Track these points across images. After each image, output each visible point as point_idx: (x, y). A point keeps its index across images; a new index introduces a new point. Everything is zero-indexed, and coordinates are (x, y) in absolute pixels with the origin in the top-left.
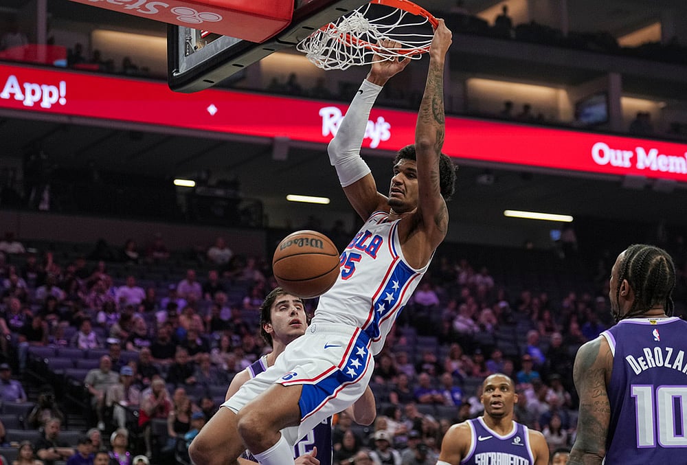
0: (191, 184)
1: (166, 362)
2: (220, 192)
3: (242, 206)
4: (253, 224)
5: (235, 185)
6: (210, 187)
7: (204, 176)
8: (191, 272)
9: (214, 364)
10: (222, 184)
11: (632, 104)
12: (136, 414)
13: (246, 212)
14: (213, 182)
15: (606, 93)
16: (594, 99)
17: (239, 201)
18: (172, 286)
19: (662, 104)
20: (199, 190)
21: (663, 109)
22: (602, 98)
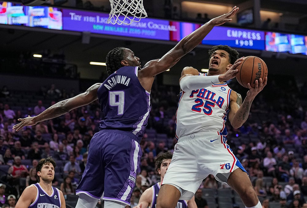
0: (40, 56)
1: (27, 148)
2: (55, 61)
3: (66, 68)
4: (72, 77)
5: (62, 57)
6: (50, 58)
7: (46, 52)
8: (40, 102)
9: (52, 149)
10: (56, 56)
11: (265, 14)
12: (11, 176)
13: (69, 71)
14: (51, 55)
15: (252, 9)
16: (247, 11)
17: (64, 65)
18: (29, 109)
19: (281, 14)
20: (44, 59)
21: (281, 16)
22: (251, 11)
